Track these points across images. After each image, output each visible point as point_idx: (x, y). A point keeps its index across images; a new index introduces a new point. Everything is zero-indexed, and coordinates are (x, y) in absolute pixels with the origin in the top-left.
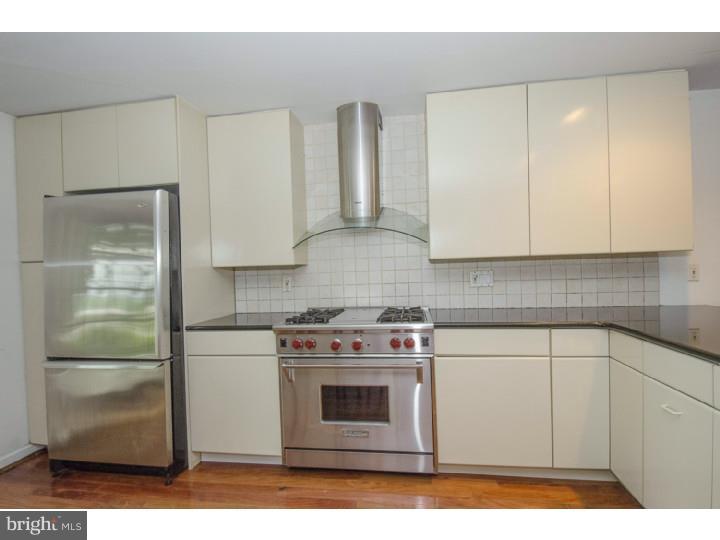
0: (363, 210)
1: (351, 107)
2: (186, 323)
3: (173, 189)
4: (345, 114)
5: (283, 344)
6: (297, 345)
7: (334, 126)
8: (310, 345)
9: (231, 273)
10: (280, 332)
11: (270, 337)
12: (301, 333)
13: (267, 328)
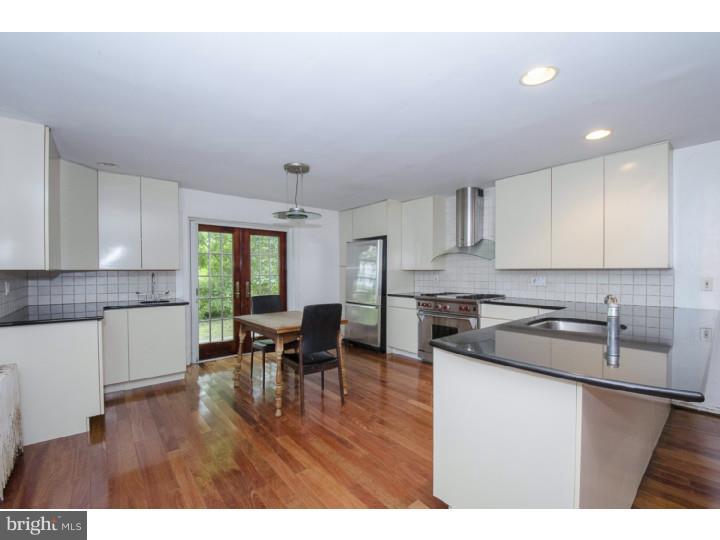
0: (469, 242)
1: (464, 190)
2: (387, 293)
3: (384, 238)
4: (461, 194)
5: (419, 304)
6: (423, 305)
10: (420, 299)
11: (413, 303)
12: (426, 300)
13: (412, 297)
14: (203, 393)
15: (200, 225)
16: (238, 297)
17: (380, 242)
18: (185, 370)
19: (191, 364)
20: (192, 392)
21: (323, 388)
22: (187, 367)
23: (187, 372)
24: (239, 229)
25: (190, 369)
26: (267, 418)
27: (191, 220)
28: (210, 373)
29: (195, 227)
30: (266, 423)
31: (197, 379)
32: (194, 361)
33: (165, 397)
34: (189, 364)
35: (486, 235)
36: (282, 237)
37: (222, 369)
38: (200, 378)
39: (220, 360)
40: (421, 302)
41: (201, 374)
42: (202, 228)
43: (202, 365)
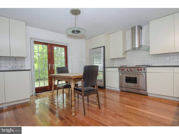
0: (137, 46)
1: (135, 27)
2: (106, 67)
3: (104, 47)
4: (133, 29)
5: (119, 70)
6: (121, 70)
7: (131, 31)
8: (123, 70)
9: (113, 59)
10: (119, 68)
11: (117, 69)
12: (122, 68)
13: (117, 67)
14: (37, 106)
15: (34, 42)
16: (50, 69)
17: (102, 48)
18: (30, 97)
19: (32, 95)
20: (33, 106)
21: (88, 102)
22: (31, 96)
23: (30, 98)
24: (50, 44)
25: (32, 97)
26: (69, 117)
27: (31, 39)
28: (40, 98)
29: (33, 42)
30: (68, 119)
31: (35, 101)
32: (34, 94)
33: (21, 109)
34: (31, 95)
35: (143, 43)
36: (66, 47)
37: (45, 96)
38: (36, 100)
39: (44, 93)
40: (120, 69)
41: (37, 99)
42: (36, 42)
43: (36, 95)
